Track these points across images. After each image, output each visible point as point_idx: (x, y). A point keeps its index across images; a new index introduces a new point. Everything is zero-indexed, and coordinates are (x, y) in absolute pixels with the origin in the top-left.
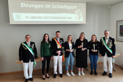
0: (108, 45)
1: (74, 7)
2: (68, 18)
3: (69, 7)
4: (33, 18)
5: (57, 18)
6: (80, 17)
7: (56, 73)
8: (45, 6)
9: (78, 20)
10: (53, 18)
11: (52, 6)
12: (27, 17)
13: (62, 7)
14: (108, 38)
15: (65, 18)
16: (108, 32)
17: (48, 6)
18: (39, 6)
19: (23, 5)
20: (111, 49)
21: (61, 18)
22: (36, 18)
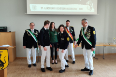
2: (80, 9)
6: (91, 8)
10: (65, 9)
12: (42, 8)
22: (50, 8)
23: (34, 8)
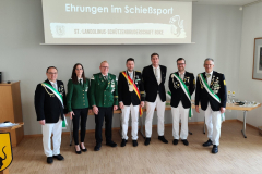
0: (211, 87)
1: (169, 10)
2: (157, 32)
3: (158, 11)
4: (88, 32)
5: (135, 32)
6: (179, 30)
7: (127, 138)
8: (110, 9)
9: (175, 37)
10: (128, 32)
11: (124, 10)
12: (76, 31)
13: (144, 11)
14: (211, 73)
15: (148, 32)
16: (212, 63)
17: (116, 9)
18: (100, 9)
19: (69, 7)
20: (218, 95)
21: (141, 32)
22: (94, 32)
23: (59, 31)
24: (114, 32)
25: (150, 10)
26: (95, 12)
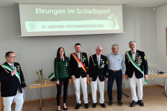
0: (136, 61)
1: (107, 11)
2: (99, 26)
3: (100, 12)
4: (52, 27)
5: (83, 26)
6: (114, 24)
8: (67, 12)
9: (112, 29)
10: (79, 26)
11: (76, 11)
12: (44, 27)
13: (90, 12)
14: (135, 51)
15: (94, 26)
17: (71, 11)
18: (60, 11)
19: (38, 10)
20: (141, 67)
21: (88, 26)
22: (55, 27)
24: (70, 26)
25: (94, 11)
26: (56, 14)
